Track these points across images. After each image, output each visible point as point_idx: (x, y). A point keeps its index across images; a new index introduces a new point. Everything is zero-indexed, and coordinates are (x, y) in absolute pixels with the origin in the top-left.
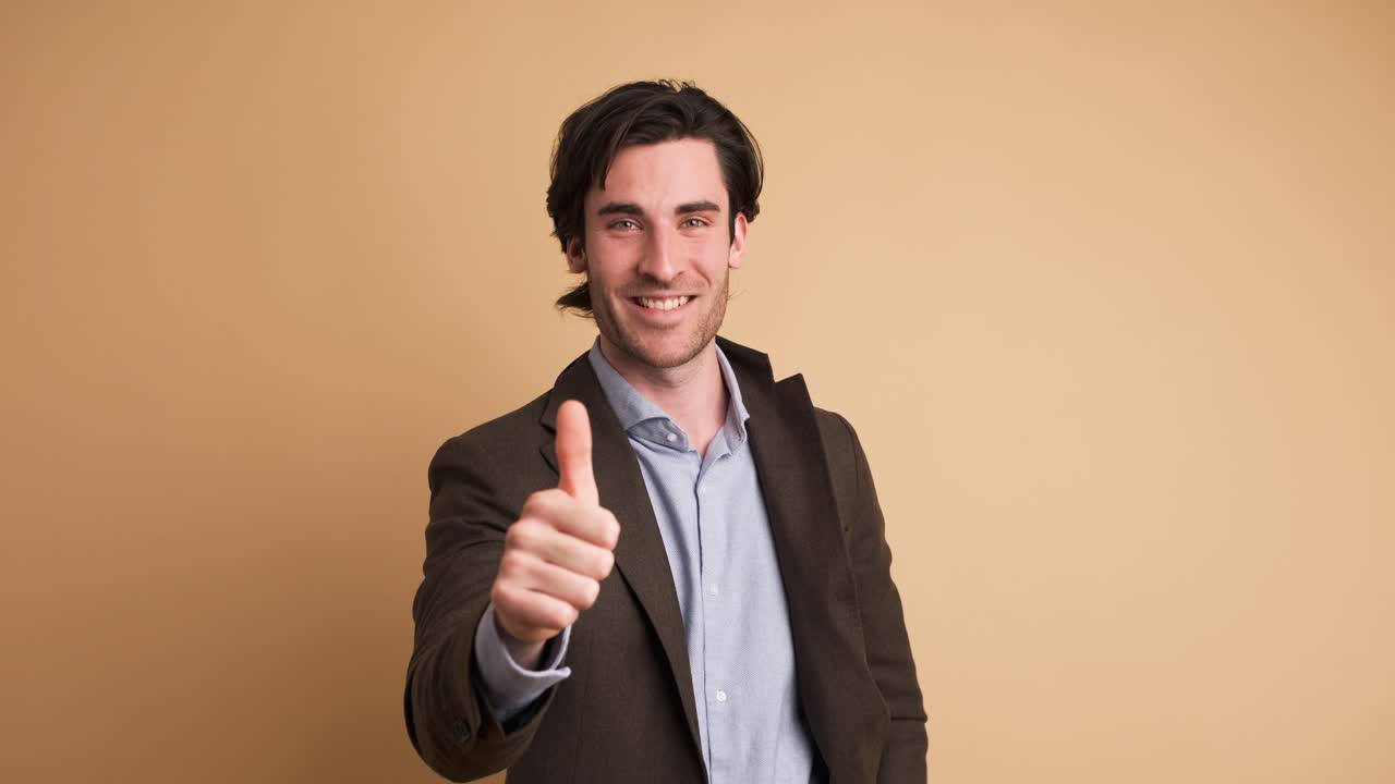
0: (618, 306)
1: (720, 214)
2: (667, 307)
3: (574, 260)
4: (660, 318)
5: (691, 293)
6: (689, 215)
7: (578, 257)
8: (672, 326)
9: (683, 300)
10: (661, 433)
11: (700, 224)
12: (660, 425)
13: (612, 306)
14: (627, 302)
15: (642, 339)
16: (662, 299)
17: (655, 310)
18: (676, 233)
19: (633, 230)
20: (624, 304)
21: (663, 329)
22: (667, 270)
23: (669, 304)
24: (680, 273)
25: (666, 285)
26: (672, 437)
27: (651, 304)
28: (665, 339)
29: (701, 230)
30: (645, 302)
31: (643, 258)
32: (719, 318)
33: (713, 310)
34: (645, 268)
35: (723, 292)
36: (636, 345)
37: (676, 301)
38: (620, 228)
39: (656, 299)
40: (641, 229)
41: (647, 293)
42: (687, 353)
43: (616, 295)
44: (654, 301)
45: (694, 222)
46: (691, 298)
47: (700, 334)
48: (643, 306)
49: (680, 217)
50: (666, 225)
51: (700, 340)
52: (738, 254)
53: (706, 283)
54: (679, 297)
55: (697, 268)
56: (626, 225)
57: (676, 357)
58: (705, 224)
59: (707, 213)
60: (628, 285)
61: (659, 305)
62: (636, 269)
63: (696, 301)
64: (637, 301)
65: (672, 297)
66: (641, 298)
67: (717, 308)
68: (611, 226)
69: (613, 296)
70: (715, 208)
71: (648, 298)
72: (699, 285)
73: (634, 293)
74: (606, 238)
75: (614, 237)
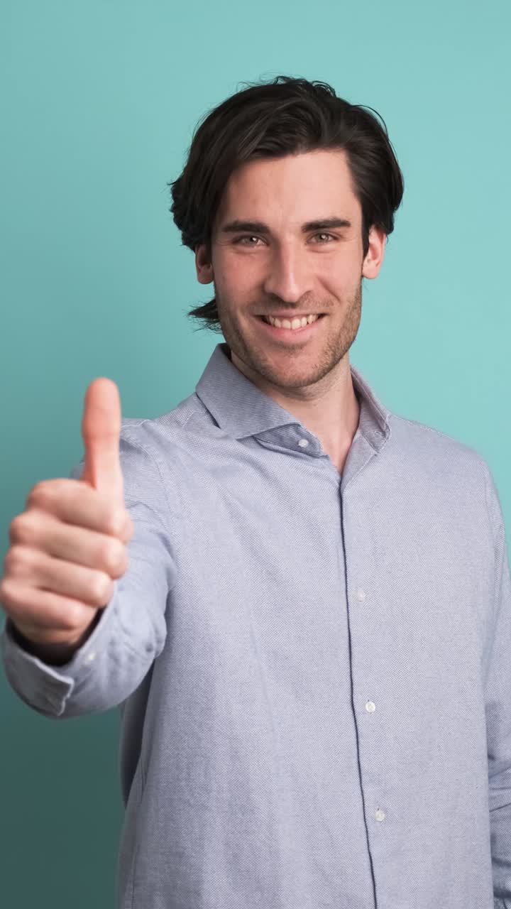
0: (245, 323)
1: (350, 229)
2: (294, 326)
3: (203, 269)
4: (288, 337)
5: (319, 311)
6: (318, 231)
7: (205, 266)
8: (301, 346)
9: (311, 318)
10: (292, 439)
11: (330, 238)
12: (292, 432)
13: (239, 323)
14: (253, 319)
15: (270, 359)
16: (290, 318)
17: (283, 329)
18: (303, 247)
19: (259, 246)
20: (251, 322)
21: (291, 349)
22: (293, 290)
23: (296, 323)
24: (308, 293)
25: (293, 305)
26: (304, 443)
27: (278, 323)
28: (293, 359)
29: (330, 246)
30: (271, 320)
31: (269, 277)
32: (351, 334)
33: (344, 327)
34: (270, 287)
35: (354, 308)
36: (264, 364)
37: (304, 320)
38: (246, 245)
39: (282, 318)
40: (268, 244)
41: (275, 313)
42: (316, 375)
43: (243, 311)
44: (281, 321)
45: (324, 237)
46: (321, 316)
47: (330, 353)
48: (270, 324)
49: (308, 233)
50: (293, 243)
51: (329, 359)
52: (373, 263)
53: (335, 302)
54: (307, 316)
55: (326, 285)
56: (252, 240)
57: (304, 377)
58: (335, 239)
59: (337, 230)
60: (254, 303)
61: (286, 324)
62: (262, 287)
63: (325, 319)
64: (264, 319)
65: (300, 316)
66: (268, 316)
67: (348, 324)
68: (236, 242)
69: (239, 314)
70: (345, 224)
71: (274, 317)
72: (329, 303)
73: (261, 312)
74: (232, 254)
75: (239, 253)
